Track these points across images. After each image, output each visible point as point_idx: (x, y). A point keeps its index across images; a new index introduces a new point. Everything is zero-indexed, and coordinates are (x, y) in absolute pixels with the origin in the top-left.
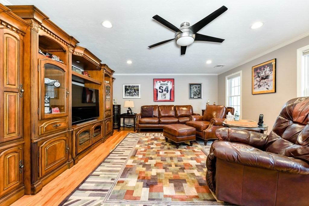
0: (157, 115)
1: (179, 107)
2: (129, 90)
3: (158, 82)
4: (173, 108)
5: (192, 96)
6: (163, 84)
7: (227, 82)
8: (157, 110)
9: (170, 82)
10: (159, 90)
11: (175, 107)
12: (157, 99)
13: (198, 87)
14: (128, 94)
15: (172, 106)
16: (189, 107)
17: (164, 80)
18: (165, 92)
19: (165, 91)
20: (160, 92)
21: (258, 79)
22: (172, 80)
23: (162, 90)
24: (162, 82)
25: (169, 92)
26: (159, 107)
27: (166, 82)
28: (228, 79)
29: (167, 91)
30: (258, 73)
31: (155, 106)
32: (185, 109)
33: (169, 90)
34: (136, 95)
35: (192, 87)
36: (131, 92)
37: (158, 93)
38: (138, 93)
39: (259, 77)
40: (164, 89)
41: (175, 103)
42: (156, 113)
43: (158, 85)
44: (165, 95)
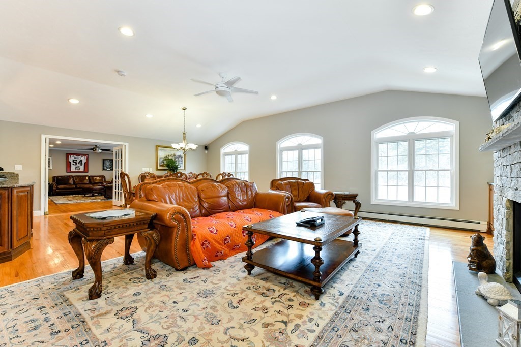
0: (72, 183)
1: (93, 177)
3: (71, 156)
4: (87, 178)
5: (105, 168)
6: (77, 158)
8: (72, 179)
9: (84, 156)
10: (72, 163)
11: (89, 177)
12: (70, 171)
13: (111, 162)
15: (87, 176)
16: (103, 177)
17: (78, 155)
18: (78, 165)
19: (79, 163)
20: (73, 164)
22: (87, 155)
23: (76, 163)
24: (75, 157)
25: (83, 165)
26: (73, 177)
27: (80, 157)
29: (81, 164)
31: (69, 176)
32: (98, 178)
33: (83, 163)
35: (105, 162)
38: (49, 165)
40: (78, 162)
41: (89, 174)
42: (71, 181)
43: (71, 159)
44: (79, 167)
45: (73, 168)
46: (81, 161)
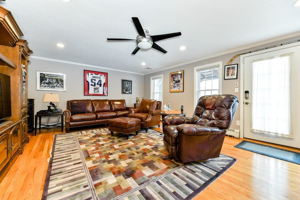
0: (91, 110)
1: (113, 101)
2: (47, 79)
3: (90, 74)
4: (107, 103)
5: (124, 91)
6: (96, 77)
7: (152, 81)
8: (90, 105)
9: (103, 75)
10: (90, 83)
11: (110, 101)
12: (88, 93)
13: (130, 84)
14: (46, 85)
15: (106, 101)
16: (123, 101)
17: (97, 73)
18: (97, 86)
19: (98, 84)
20: (92, 85)
21: (174, 82)
22: (106, 74)
24: (94, 75)
25: (102, 86)
26: (92, 101)
27: (99, 76)
28: (153, 79)
29: (100, 85)
30: (174, 78)
31: (87, 100)
32: (118, 103)
33: (102, 84)
34: (59, 87)
35: (124, 83)
36: (51, 83)
37: (90, 86)
38: (63, 84)
39: (174, 81)
40: (96, 82)
41: (109, 98)
42: (89, 108)
43: (89, 77)
44: (97, 89)
45: (91, 90)
46: (100, 81)
